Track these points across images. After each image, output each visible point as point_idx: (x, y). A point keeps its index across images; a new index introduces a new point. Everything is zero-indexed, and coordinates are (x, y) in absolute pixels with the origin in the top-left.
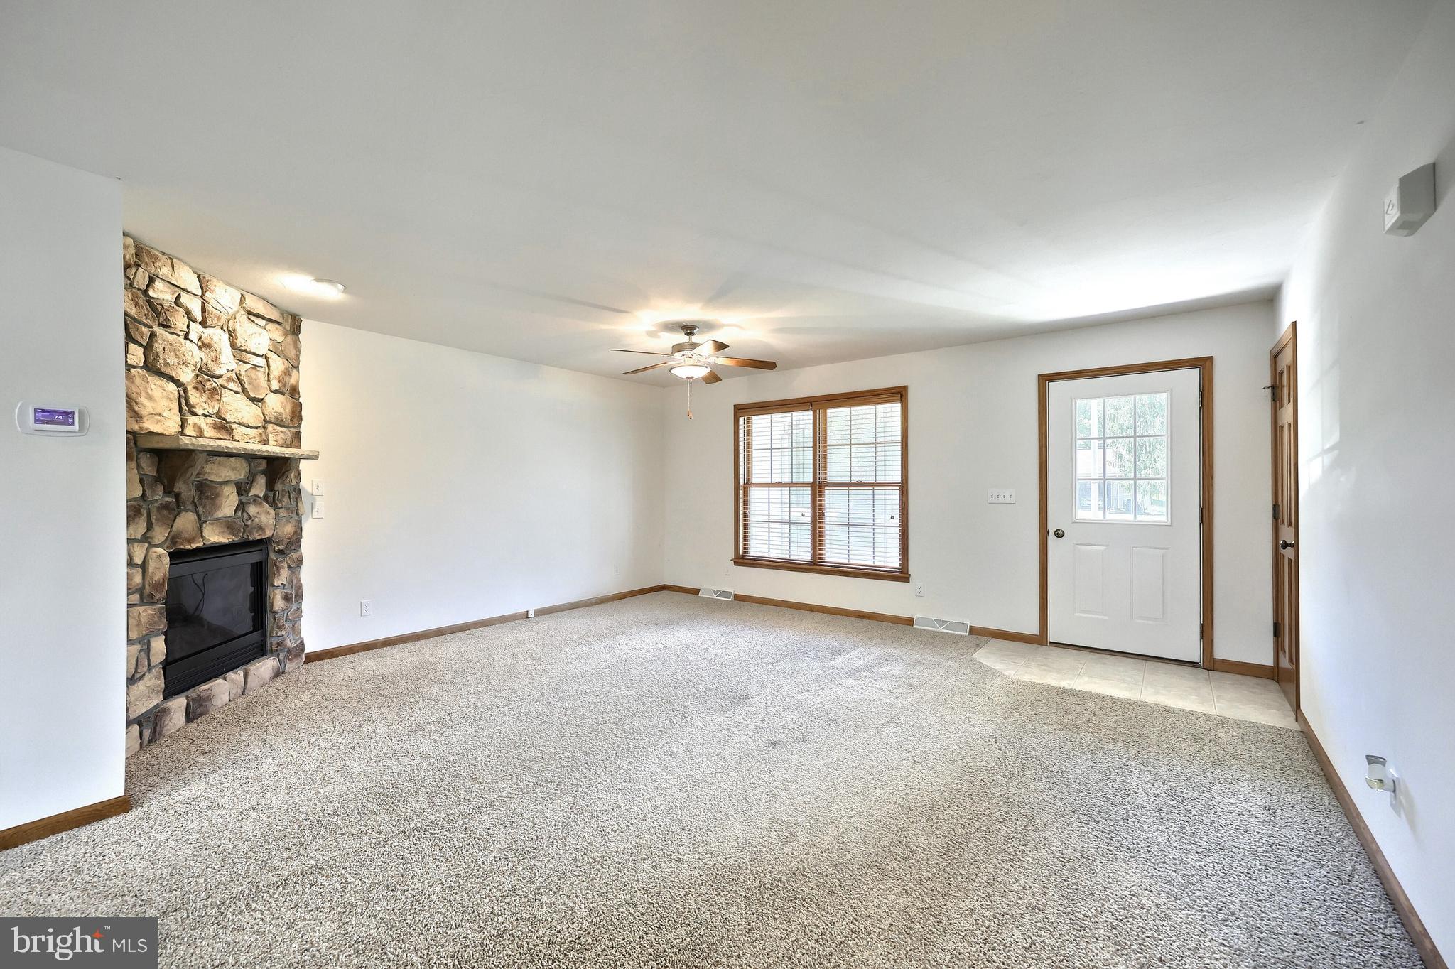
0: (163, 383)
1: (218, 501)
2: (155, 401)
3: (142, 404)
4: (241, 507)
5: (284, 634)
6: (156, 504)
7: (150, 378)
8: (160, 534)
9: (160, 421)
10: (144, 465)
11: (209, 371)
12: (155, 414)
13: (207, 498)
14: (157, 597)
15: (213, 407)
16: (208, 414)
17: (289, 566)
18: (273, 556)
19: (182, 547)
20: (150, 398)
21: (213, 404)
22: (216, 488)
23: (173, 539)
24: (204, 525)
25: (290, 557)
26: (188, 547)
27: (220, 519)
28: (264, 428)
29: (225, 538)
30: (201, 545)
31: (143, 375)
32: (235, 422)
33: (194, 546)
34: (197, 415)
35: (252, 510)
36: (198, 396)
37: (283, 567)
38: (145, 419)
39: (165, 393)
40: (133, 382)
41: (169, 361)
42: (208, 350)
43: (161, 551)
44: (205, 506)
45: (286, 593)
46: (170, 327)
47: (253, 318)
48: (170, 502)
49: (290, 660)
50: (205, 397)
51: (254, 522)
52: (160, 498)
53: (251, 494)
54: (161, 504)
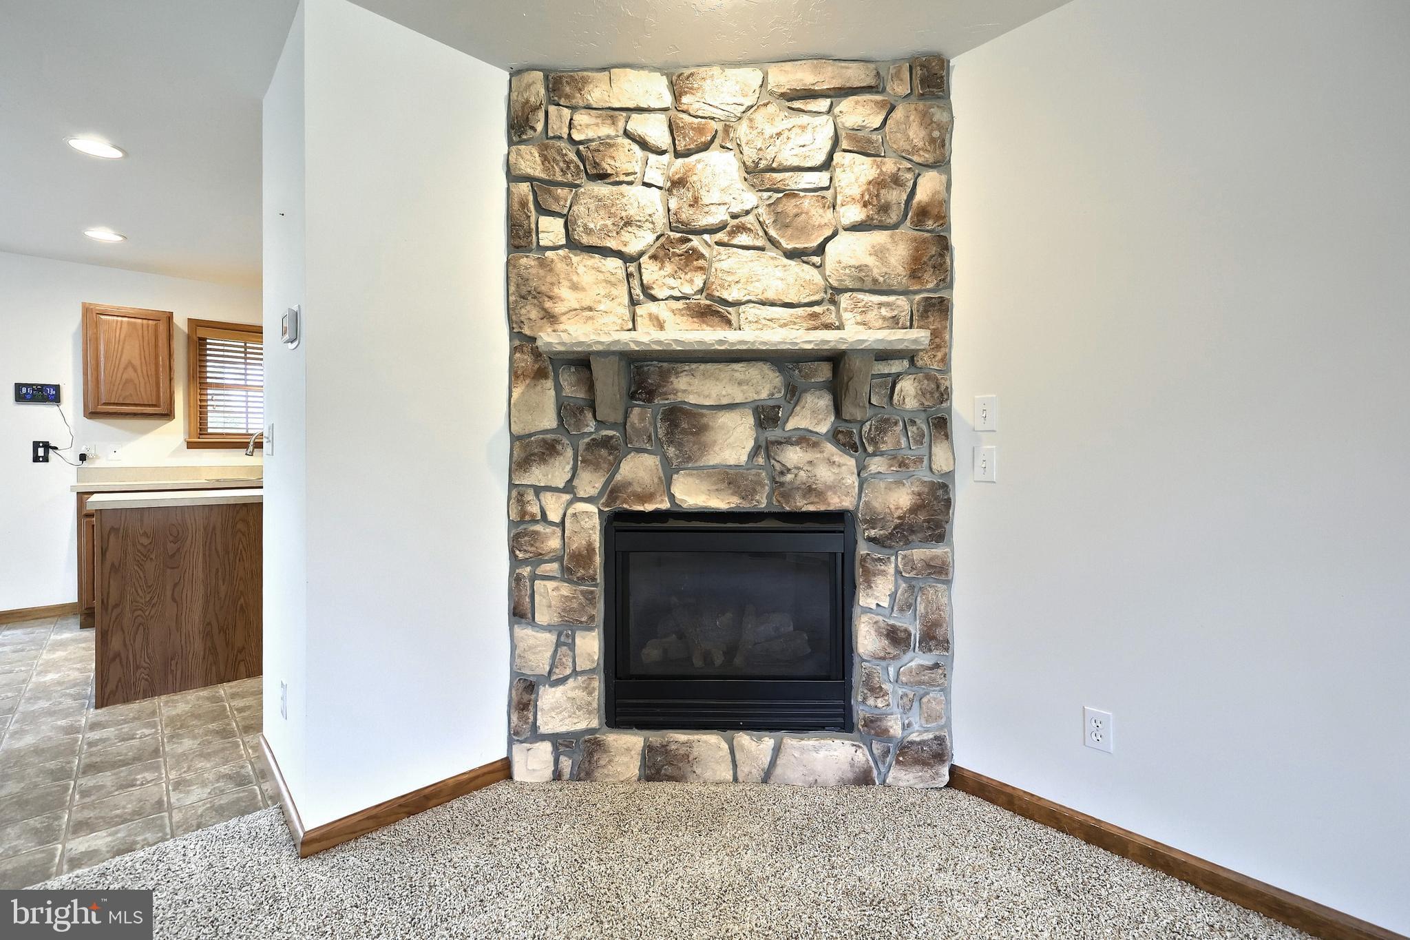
0: (597, 260)
1: (708, 437)
2: (583, 289)
3: (559, 297)
4: (764, 448)
5: (880, 705)
6: (587, 440)
7: (575, 259)
8: (590, 483)
9: (591, 318)
10: (564, 384)
11: (683, 224)
12: (583, 309)
13: (684, 432)
14: (579, 574)
15: (691, 281)
16: (680, 295)
17: (898, 572)
18: (863, 549)
19: (625, 506)
20: (575, 287)
21: (688, 277)
22: (702, 415)
23: (613, 491)
24: (675, 476)
25: (905, 557)
26: (638, 508)
27: (714, 467)
28: (833, 302)
29: (723, 501)
30: (665, 505)
31: (565, 257)
32: (749, 301)
33: (649, 507)
34: (658, 300)
35: (793, 456)
36: (656, 268)
37: (883, 573)
38: (563, 319)
39: (601, 277)
40: (551, 270)
41: (591, 226)
42: (682, 191)
43: (592, 508)
44: (679, 446)
45: (893, 626)
46: (609, 175)
47: (796, 104)
48: (612, 437)
49: (898, 762)
50: (669, 268)
51: (799, 478)
52: (593, 430)
53: (790, 426)
54: (593, 440)
